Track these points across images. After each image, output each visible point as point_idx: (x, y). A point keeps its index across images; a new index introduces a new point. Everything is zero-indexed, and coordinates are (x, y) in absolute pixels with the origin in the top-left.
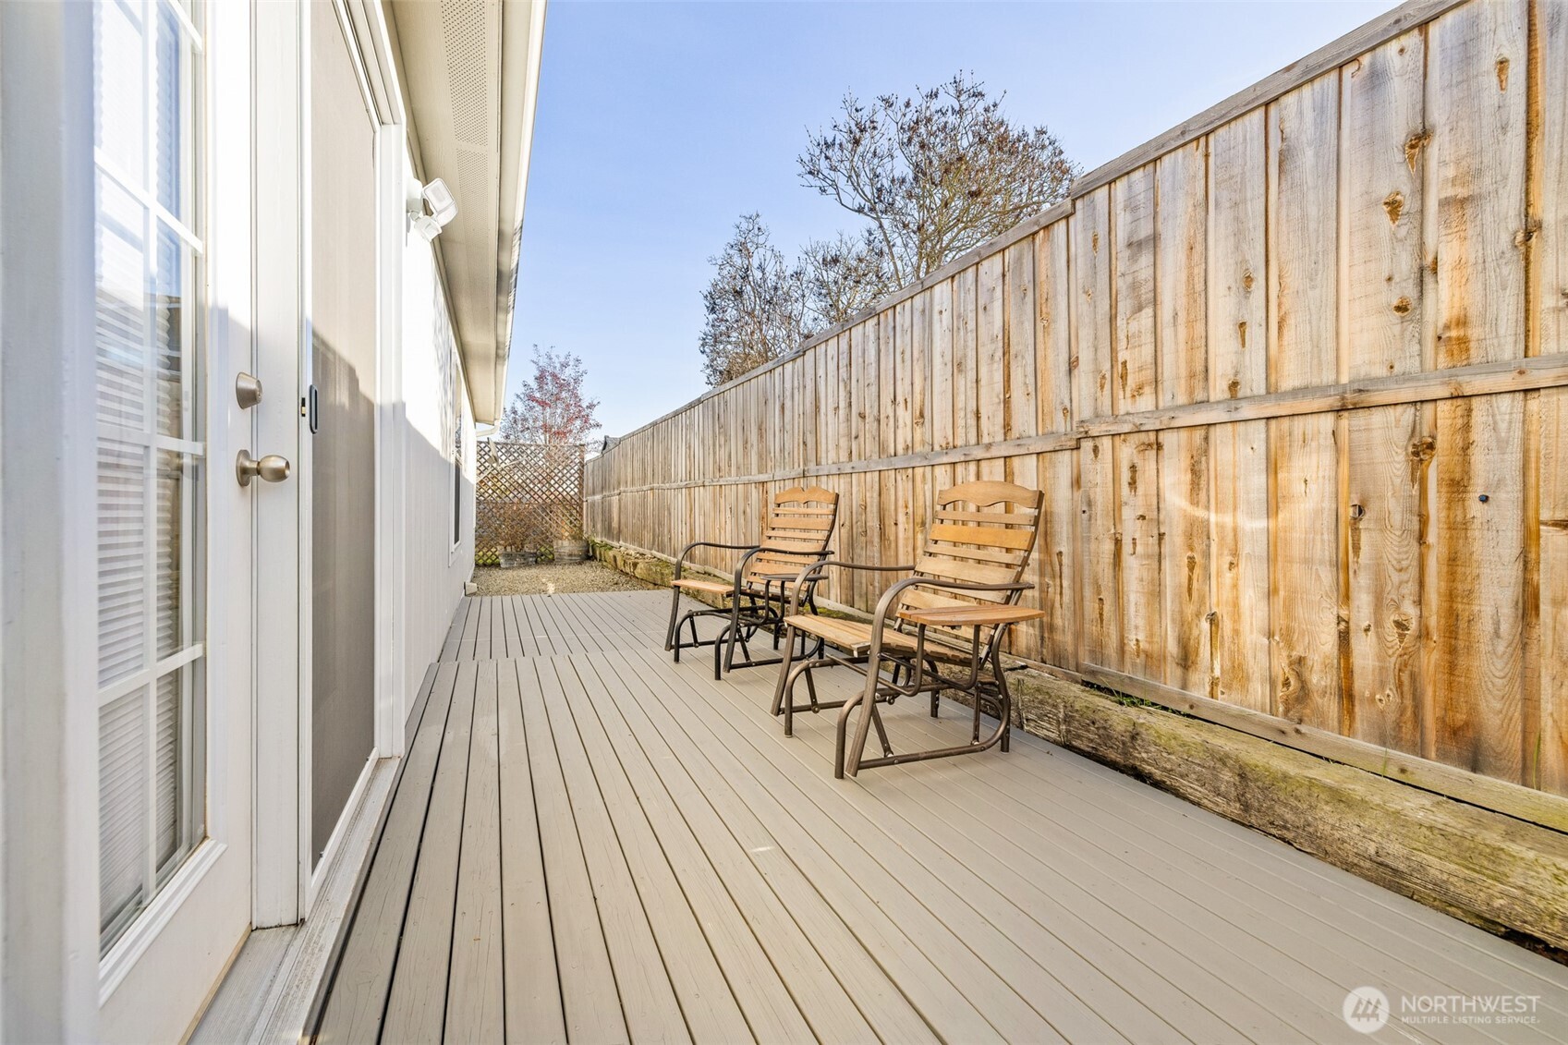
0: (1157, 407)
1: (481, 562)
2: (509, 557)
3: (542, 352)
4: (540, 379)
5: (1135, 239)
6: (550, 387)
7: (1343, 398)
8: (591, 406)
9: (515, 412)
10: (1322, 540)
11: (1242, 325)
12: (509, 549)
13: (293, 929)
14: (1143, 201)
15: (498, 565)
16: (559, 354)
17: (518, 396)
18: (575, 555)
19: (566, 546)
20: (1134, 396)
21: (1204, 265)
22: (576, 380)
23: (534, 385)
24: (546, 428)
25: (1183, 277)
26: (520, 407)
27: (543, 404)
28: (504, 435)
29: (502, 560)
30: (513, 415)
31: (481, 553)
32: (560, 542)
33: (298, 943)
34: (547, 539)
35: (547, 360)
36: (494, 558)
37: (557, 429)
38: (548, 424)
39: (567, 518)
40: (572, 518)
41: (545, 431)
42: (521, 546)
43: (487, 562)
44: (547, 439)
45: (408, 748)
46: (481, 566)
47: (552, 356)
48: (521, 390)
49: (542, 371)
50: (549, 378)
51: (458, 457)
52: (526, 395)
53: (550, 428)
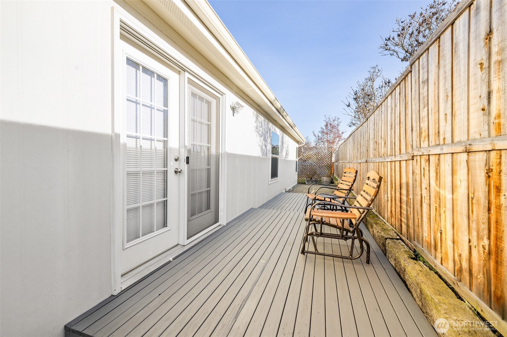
0: (429, 146)
1: (299, 182)
2: (308, 181)
3: (327, 117)
4: (326, 126)
5: (423, 80)
6: (329, 128)
7: (466, 147)
8: (343, 133)
9: (319, 137)
10: (465, 206)
11: (446, 114)
12: (308, 179)
13: (182, 246)
14: (425, 65)
15: (305, 183)
16: (332, 117)
17: (319, 132)
18: (328, 182)
19: (325, 179)
20: (424, 141)
21: (437, 90)
22: (338, 125)
23: (324, 128)
24: (328, 141)
25: (433, 94)
26: (320, 135)
27: (327, 134)
28: (315, 144)
30: (318, 138)
31: (299, 180)
32: (323, 177)
33: (182, 248)
34: (320, 176)
35: (329, 120)
36: (304, 181)
37: (331, 141)
38: (328, 140)
39: (326, 170)
40: (328, 170)
41: (327, 142)
42: (312, 178)
43: (301, 182)
44: (328, 144)
45: (227, 224)
46: (299, 183)
47: (330, 118)
48: (320, 130)
49: (327, 123)
50: (329, 125)
51: (274, 156)
52: (322, 131)
53: (329, 141)
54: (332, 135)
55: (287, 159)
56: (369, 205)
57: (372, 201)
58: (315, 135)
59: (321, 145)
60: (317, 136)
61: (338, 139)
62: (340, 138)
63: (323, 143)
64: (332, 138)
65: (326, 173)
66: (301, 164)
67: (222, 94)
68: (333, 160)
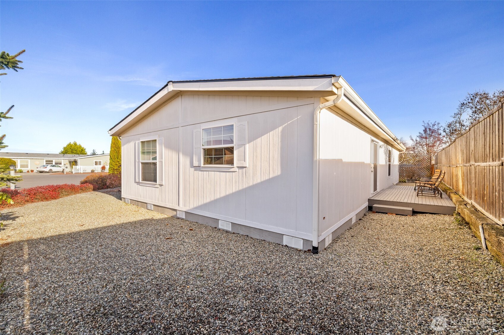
2: (408, 180)
3: (426, 123)
4: (425, 131)
6: (428, 132)
9: (417, 141)
12: (408, 178)
15: (406, 182)
16: (432, 122)
22: (438, 129)
23: (423, 132)
26: (418, 139)
27: (426, 138)
29: (406, 181)
31: (400, 179)
35: (428, 125)
36: (405, 180)
37: (431, 144)
38: (428, 143)
39: (426, 172)
40: (427, 171)
41: (426, 146)
42: (412, 178)
43: (401, 181)
44: (427, 148)
45: (380, 191)
46: (400, 182)
47: (430, 123)
48: (418, 135)
49: (426, 128)
50: (428, 130)
51: (389, 163)
52: (420, 136)
53: (428, 145)
54: (432, 138)
55: (393, 164)
56: (441, 181)
57: (442, 179)
58: (412, 140)
59: (420, 148)
60: (415, 140)
61: (438, 143)
62: (441, 142)
63: (421, 147)
64: (432, 142)
65: (426, 173)
66: (402, 167)
67: (378, 143)
68: (433, 162)
